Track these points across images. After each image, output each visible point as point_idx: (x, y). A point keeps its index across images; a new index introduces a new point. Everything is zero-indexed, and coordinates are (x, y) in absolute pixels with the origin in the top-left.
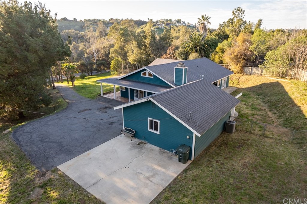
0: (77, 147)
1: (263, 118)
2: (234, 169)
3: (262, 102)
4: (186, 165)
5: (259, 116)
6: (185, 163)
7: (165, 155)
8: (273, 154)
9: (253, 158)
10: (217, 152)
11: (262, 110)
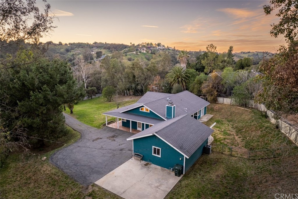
0: (103, 169)
1: (231, 142)
2: (211, 179)
3: (232, 128)
4: (180, 178)
5: (229, 140)
6: (179, 176)
7: (166, 172)
8: (236, 167)
9: (223, 171)
10: (200, 168)
11: (231, 135)
